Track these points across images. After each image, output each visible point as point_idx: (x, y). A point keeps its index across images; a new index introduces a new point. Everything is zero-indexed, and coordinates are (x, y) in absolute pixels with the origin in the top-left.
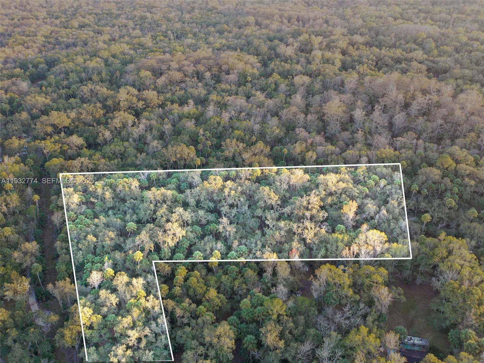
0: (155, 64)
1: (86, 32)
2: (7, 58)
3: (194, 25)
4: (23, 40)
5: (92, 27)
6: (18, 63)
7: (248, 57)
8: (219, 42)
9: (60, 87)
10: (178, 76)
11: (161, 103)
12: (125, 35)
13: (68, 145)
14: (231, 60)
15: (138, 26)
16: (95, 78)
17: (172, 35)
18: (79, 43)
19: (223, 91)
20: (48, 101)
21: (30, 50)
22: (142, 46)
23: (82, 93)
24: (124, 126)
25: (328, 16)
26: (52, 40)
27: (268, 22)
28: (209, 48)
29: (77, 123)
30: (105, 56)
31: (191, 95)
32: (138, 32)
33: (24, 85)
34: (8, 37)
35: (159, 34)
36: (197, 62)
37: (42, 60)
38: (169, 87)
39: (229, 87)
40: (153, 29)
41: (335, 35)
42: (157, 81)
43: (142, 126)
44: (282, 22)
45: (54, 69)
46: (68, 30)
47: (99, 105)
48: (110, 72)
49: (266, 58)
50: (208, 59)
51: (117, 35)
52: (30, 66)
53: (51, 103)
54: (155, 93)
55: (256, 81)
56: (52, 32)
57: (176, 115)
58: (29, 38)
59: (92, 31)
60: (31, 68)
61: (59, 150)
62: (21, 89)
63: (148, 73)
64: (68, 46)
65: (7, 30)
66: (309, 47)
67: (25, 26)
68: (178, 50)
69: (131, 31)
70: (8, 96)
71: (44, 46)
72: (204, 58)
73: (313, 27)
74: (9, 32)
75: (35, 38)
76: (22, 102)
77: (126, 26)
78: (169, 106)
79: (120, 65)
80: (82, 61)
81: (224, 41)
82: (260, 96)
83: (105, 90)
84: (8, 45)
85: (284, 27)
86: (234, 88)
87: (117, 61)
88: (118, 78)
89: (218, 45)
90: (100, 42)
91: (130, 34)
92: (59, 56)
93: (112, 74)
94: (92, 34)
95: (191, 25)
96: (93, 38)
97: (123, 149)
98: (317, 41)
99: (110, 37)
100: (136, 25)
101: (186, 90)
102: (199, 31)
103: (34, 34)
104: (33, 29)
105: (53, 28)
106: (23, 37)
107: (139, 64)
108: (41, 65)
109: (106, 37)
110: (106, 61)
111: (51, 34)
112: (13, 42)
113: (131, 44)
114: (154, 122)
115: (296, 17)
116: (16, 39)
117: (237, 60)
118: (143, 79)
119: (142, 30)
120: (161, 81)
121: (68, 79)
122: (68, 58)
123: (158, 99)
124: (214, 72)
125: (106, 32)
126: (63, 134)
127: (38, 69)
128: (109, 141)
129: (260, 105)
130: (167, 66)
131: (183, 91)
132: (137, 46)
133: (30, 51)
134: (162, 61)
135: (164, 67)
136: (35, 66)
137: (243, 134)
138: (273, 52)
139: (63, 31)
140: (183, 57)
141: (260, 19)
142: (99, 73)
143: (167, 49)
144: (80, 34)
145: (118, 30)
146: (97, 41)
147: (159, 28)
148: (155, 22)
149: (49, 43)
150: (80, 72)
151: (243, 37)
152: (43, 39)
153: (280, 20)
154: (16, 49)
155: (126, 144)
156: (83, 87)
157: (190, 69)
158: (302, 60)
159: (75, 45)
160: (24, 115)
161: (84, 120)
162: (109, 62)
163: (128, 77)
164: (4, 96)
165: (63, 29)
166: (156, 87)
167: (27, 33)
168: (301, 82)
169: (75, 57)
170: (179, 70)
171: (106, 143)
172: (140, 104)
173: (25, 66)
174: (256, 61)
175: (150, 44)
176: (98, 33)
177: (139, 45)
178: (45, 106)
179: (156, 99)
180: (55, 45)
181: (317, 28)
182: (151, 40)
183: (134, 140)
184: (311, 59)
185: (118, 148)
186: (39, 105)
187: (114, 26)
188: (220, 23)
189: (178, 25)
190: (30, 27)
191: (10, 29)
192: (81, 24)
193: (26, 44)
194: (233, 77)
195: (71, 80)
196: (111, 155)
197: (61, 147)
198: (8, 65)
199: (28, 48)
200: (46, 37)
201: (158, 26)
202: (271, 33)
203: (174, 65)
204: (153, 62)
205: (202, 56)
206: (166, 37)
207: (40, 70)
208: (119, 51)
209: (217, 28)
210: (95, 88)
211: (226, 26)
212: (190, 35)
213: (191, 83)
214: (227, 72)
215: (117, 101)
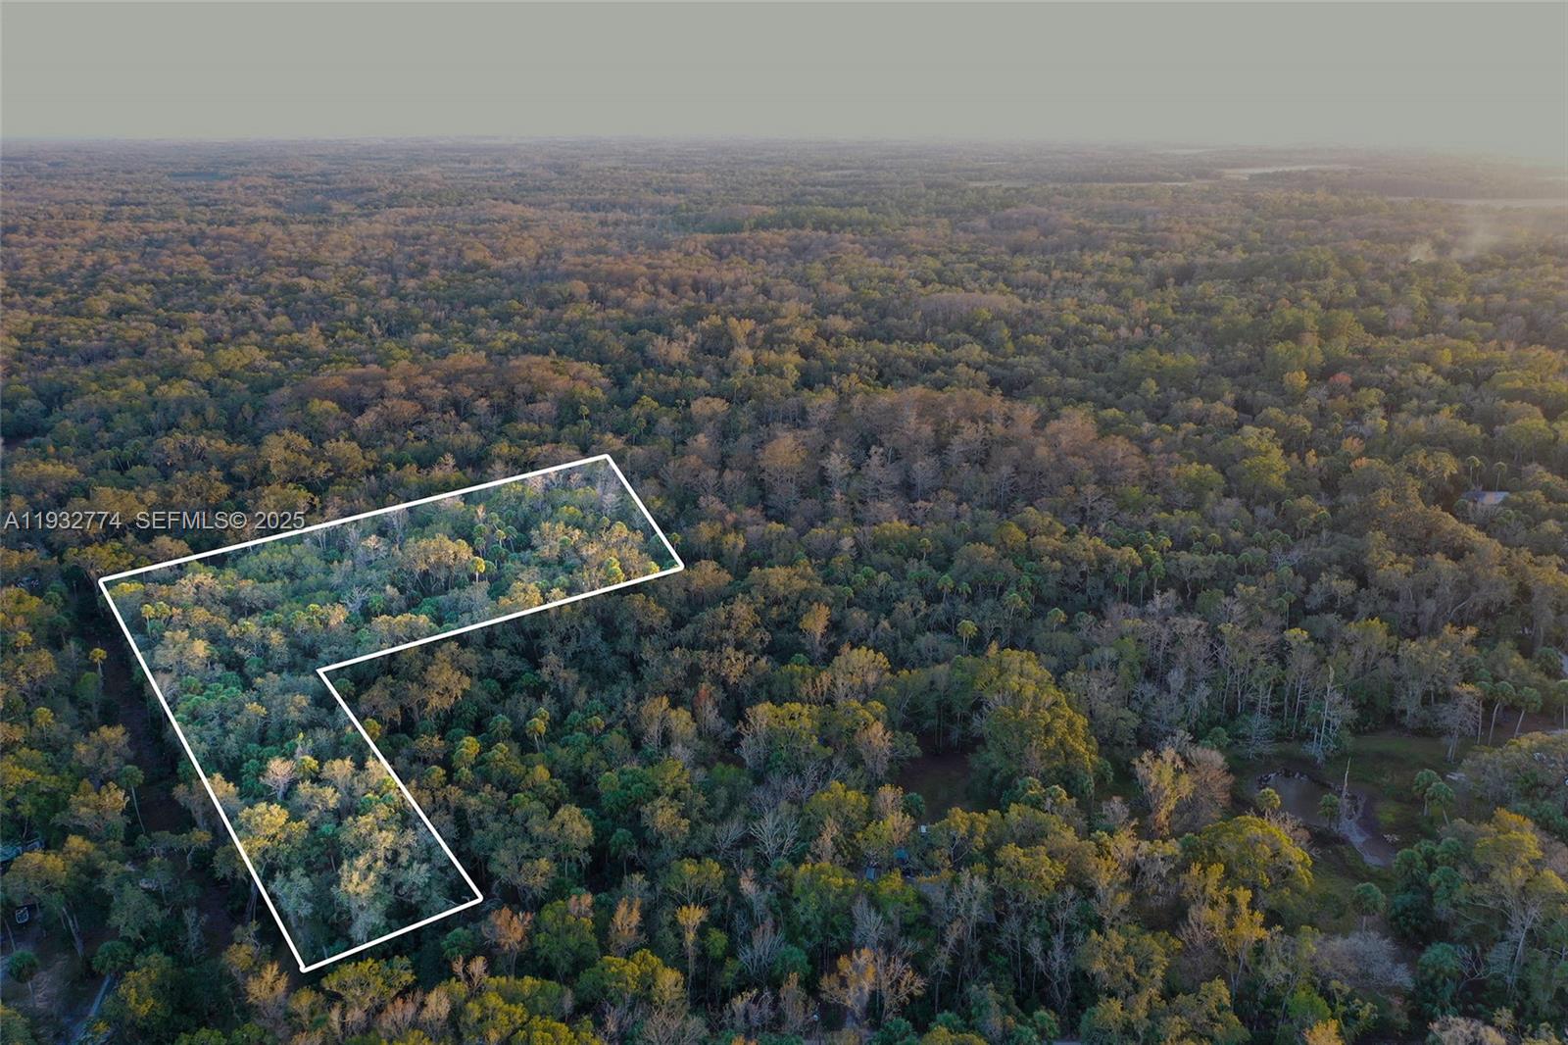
0: (345, 386)
1: (134, 324)
3: (432, 302)
5: (148, 313)
7: (577, 365)
8: (503, 338)
9: (95, 445)
10: (408, 409)
11: (371, 466)
12: (249, 329)
13: (150, 557)
14: (537, 373)
15: (279, 308)
16: (188, 421)
17: (375, 326)
18: (121, 350)
19: (523, 436)
20: (73, 473)
22: (300, 351)
23: (159, 455)
25: (768, 279)
26: (41, 345)
27: (620, 292)
28: (477, 350)
30: (204, 376)
31: (446, 446)
32: (281, 321)
35: (339, 324)
36: (452, 379)
37: (26, 390)
38: (387, 435)
39: (536, 428)
40: (323, 315)
41: (785, 317)
42: (356, 421)
43: (332, 513)
44: (656, 293)
45: (65, 408)
46: (83, 321)
47: (214, 474)
48: (226, 408)
49: (622, 368)
50: (479, 372)
51: (225, 330)
54: (354, 445)
55: (601, 415)
56: (36, 325)
57: (414, 487)
59: (153, 322)
63: (330, 406)
64: (90, 358)
66: (723, 343)
68: (397, 356)
69: (262, 319)
71: (21, 359)
72: (468, 371)
73: (733, 301)
77: (247, 309)
78: (392, 471)
79: (249, 392)
80: (143, 387)
81: (515, 336)
83: (221, 444)
85: (661, 303)
86: (548, 429)
87: (239, 385)
88: (251, 421)
89: (499, 345)
90: (181, 346)
91: (261, 326)
92: (74, 378)
93: (232, 413)
94: (152, 328)
95: (423, 304)
96: (157, 336)
97: (291, 559)
98: (741, 328)
99: (205, 333)
100: (274, 306)
101: (431, 439)
102: (448, 317)
105: (37, 317)
107: (303, 388)
108: (26, 402)
109: (197, 334)
110: (209, 385)
111: (34, 330)
113: (267, 349)
115: (690, 281)
117: (551, 372)
118: (318, 418)
119: (291, 316)
120: (365, 421)
121: (111, 428)
122: (102, 383)
123: (364, 458)
124: (496, 399)
125: (193, 323)
126: (131, 537)
127: (19, 411)
130: (377, 389)
131: (424, 441)
132: (286, 352)
134: (362, 380)
135: (368, 392)
136: (10, 404)
137: (579, 513)
138: (637, 354)
139: (69, 324)
140: (415, 370)
141: (600, 287)
142: (198, 412)
143: (369, 356)
144: (118, 328)
145: (225, 318)
146: (173, 345)
147: (338, 312)
148: (325, 297)
149: (34, 351)
150: (144, 412)
151: (562, 326)
152: (15, 342)
153: (650, 288)
156: (159, 442)
157: (439, 394)
158: (709, 369)
159: (110, 354)
160: (20, 502)
161: (181, 506)
162: (217, 389)
163: (276, 415)
165: (66, 319)
166: (354, 434)
168: (707, 411)
169: (119, 380)
170: (409, 396)
172: (320, 470)
174: (599, 373)
175: (321, 347)
176: (170, 326)
177: (291, 349)
178: (65, 484)
179: (359, 459)
180: (53, 356)
181: (742, 304)
182: (321, 338)
184: (728, 366)
185: (278, 558)
186: (52, 483)
187: (211, 309)
188: (498, 297)
189: (390, 305)
192: (117, 307)
194: (544, 408)
195: (120, 430)
196: (262, 572)
197: (133, 563)
200: (21, 338)
201: (334, 306)
202: (631, 316)
203: (395, 386)
204: (339, 381)
205: (462, 366)
206: (360, 330)
207: (23, 415)
208: (240, 364)
209: (492, 310)
210: (193, 441)
211: (515, 304)
212: (424, 326)
213: (441, 423)
214: (531, 399)
215: (260, 464)
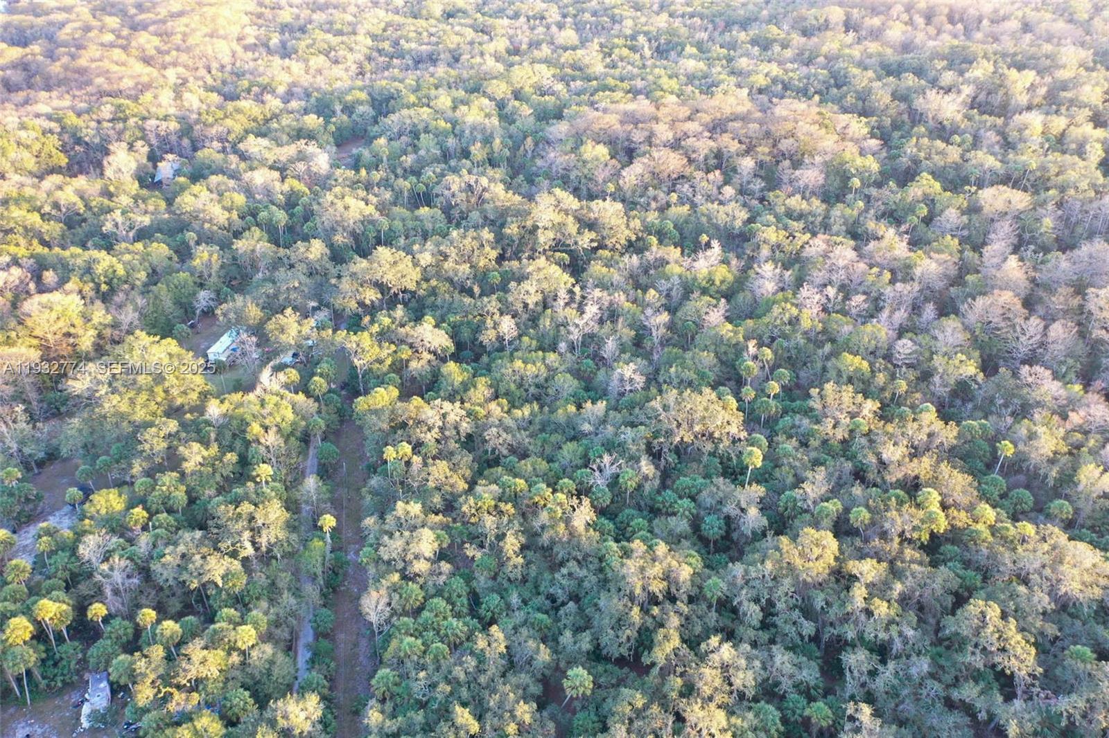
0: (617, 126)
1: (457, 28)
2: (294, 84)
3: (697, 20)
4: (328, 43)
5: (468, 16)
6: (313, 100)
7: (845, 118)
8: (762, 74)
9: (399, 171)
10: (673, 162)
11: (634, 238)
12: (543, 41)
13: (411, 346)
14: (804, 128)
15: (569, 20)
16: (477, 151)
17: (647, 46)
18: (442, 56)
19: (790, 214)
20: (370, 210)
21: (340, 66)
22: (580, 69)
23: (446, 192)
24: (546, 303)
25: (1027, 10)
26: (386, 45)
27: (876, 21)
28: (739, 86)
29: (434, 283)
30: (499, 95)
31: (710, 219)
32: (568, 36)
33: (322, 160)
34: (298, 35)
35: (616, 40)
36: (717, 127)
37: (363, 96)
38: (651, 192)
39: (804, 205)
40: (603, 28)
41: (1064, 67)
42: (624, 173)
43: (592, 310)
44: (910, 22)
45: (388, 121)
46: (421, 23)
47: (487, 235)
48: (511, 137)
49: (887, 122)
50: (744, 118)
51: (524, 39)
52: (338, 108)
53: (377, 215)
54: (619, 206)
55: (874, 192)
56: (388, 25)
57: (676, 280)
58: (339, 39)
59: (471, 26)
60: (339, 112)
61: (389, 361)
62: (314, 169)
63: (602, 151)
64: (418, 61)
65: (298, 17)
66: (997, 99)
67: (335, 7)
68: (665, 87)
69: (554, 29)
70: (286, 188)
71: (369, 59)
72: (735, 118)
73: (996, 39)
74: (302, 22)
75: (353, 38)
76: (315, 207)
77: (543, 18)
78: (654, 248)
79: (532, 119)
80: (449, 103)
81: (775, 69)
82: (892, 243)
83: (499, 189)
84: (296, 52)
85: (920, 37)
86: (817, 205)
87: (526, 110)
88: (529, 155)
89: (761, 81)
90: (487, 57)
91: (552, 38)
92: (401, 86)
93: (516, 144)
94: (470, 34)
95: (688, 22)
96: (471, 43)
97: (544, 373)
98: (1020, 82)
99: (508, 43)
100: (564, 16)
101: (694, 206)
102: (711, 39)
103: (350, 29)
104: (349, 18)
105: (391, 17)
106: (329, 37)
107: (580, 123)
108: (361, 108)
109: (501, 44)
110: (501, 105)
111: (384, 30)
112: (307, 47)
113: (555, 66)
114: (620, 298)
115: (946, 11)
116: (314, 40)
117: (817, 127)
118: (589, 166)
119: (578, 28)
120: (632, 175)
121: (416, 149)
122: (419, 94)
123: (628, 226)
124: (761, 157)
125: (500, 31)
126: (399, 312)
127: (354, 116)
128: (510, 343)
129: (900, 273)
130: (647, 133)
131: (687, 207)
132: (569, 71)
133: (338, 71)
134: (633, 120)
135: (638, 136)
136: (349, 109)
137: (865, 364)
138: (903, 106)
139: (411, 25)
140: (685, 112)
141: (855, 13)
142: (488, 140)
143: (639, 84)
144: (444, 31)
145: (525, 27)
146: (482, 54)
147: (617, 27)
148: (606, 10)
149: (380, 51)
150: (445, 134)
151: (821, 59)
152: (369, 42)
153: (905, 17)
154: (311, 63)
155: (552, 357)
156: (450, 178)
157: (704, 146)
158: (992, 137)
159: (433, 59)
160: (316, 250)
161: (451, 274)
162: (509, 109)
163: (552, 155)
164: (278, 185)
165: (410, 20)
166: (619, 188)
167: (338, 26)
168: (1000, 205)
169: (433, 92)
170: (675, 145)
171: (501, 345)
172: (586, 240)
173: (328, 106)
174: (866, 130)
175: (598, 68)
176: (482, 31)
177: (575, 67)
178: (362, 222)
179: (623, 227)
180: (392, 58)
181: (1008, 45)
182: (601, 56)
183: (572, 348)
184: (1013, 136)
185: (531, 370)
186: (351, 222)
187: (516, 16)
188: (756, 20)
189: (662, 21)
190: (344, 11)
191: (305, 13)
192: (448, 9)
193: (333, 53)
194: (811, 176)
195: (422, 153)
196: (513, 386)
197: (395, 352)
198: (294, 104)
199: (336, 62)
200: (374, 37)
201: (614, 20)
202: (889, 51)
203: (664, 132)
204: (611, 121)
205: (728, 111)
206: (633, 49)
207: (358, 120)
208: (531, 82)
209: (751, 33)
210: (476, 182)
211: (774, 29)
212: (690, 50)
213: (704, 184)
214: (797, 164)
215: (529, 223)
